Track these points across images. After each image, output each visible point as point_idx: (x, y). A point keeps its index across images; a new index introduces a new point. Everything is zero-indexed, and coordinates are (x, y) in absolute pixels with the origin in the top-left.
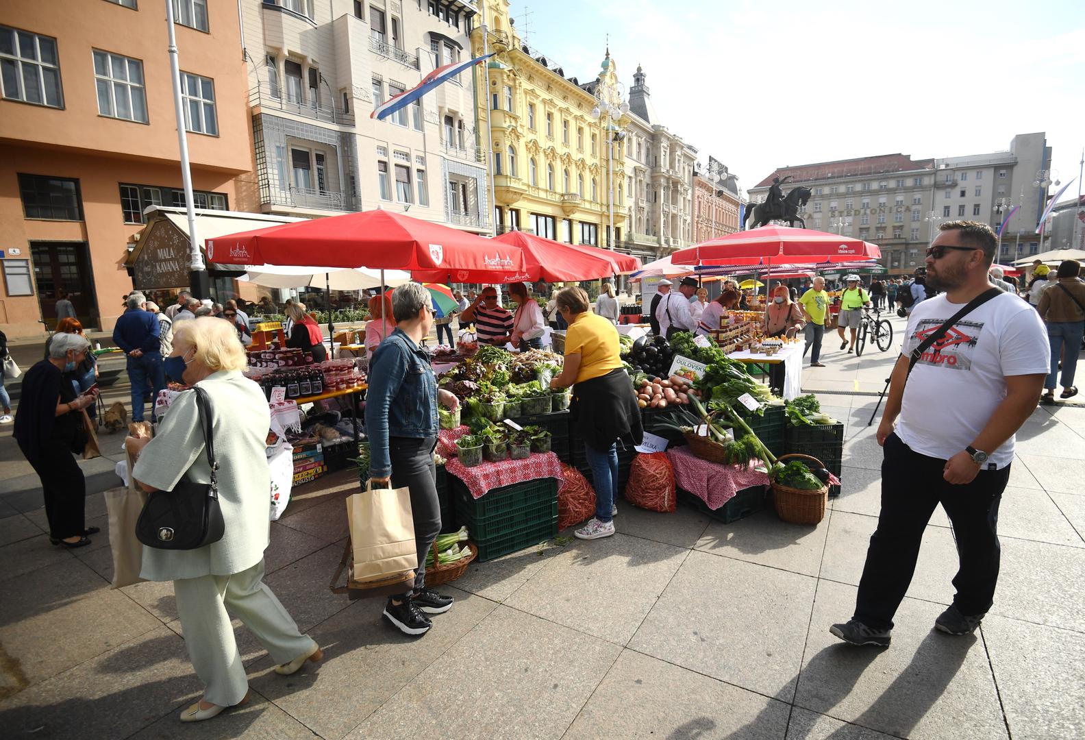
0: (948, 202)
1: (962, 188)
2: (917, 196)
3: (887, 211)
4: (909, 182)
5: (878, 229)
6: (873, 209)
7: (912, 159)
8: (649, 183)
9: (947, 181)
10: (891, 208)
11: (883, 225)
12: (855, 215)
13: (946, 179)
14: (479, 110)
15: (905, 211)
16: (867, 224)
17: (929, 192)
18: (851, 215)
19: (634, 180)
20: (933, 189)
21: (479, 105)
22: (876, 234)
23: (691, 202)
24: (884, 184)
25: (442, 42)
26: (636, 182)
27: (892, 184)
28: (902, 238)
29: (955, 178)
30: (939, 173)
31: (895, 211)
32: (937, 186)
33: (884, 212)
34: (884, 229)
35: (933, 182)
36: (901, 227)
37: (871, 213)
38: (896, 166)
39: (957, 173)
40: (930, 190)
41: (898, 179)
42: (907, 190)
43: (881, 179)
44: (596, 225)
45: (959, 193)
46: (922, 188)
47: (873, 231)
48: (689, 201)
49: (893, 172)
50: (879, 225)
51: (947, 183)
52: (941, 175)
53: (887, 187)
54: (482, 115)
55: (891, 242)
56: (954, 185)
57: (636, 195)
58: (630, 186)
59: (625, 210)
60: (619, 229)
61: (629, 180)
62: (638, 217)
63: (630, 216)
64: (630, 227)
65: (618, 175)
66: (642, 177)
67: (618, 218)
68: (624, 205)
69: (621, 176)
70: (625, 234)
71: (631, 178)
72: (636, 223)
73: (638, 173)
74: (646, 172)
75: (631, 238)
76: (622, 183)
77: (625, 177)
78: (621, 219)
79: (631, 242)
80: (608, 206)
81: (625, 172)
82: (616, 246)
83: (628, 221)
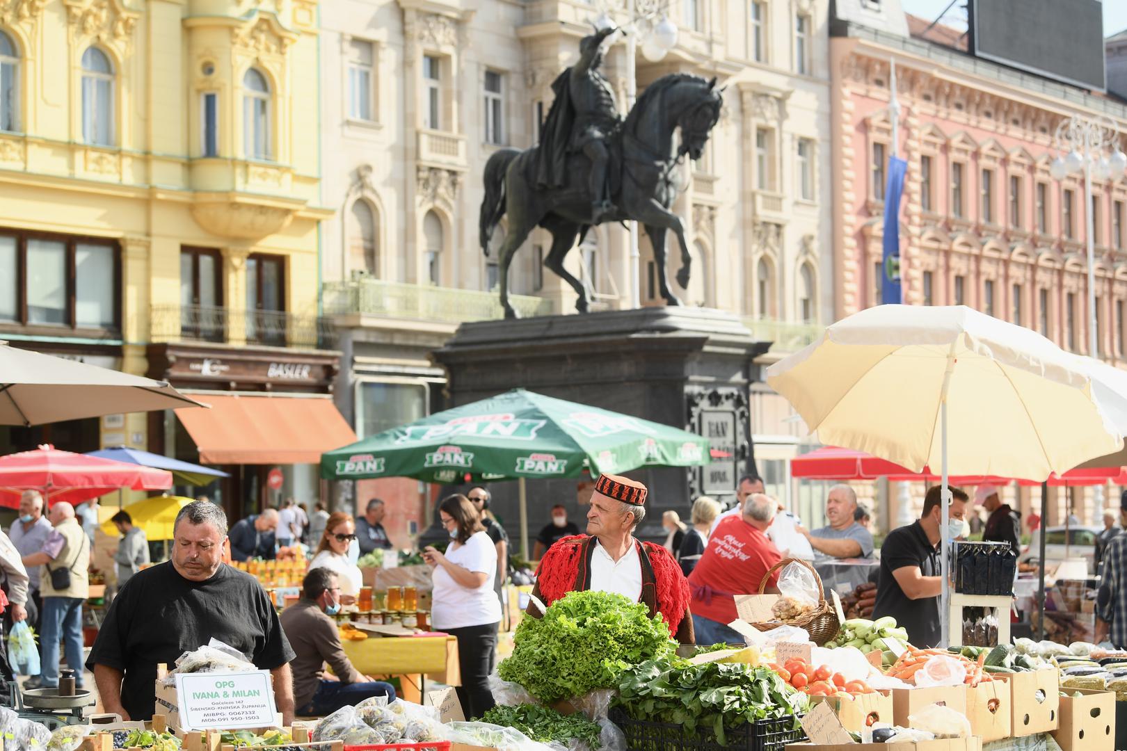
8: (500, 63)
19: (388, 59)
23: (819, 153)
26: (406, 64)
44: (115, 248)
48: (804, 145)
57: (407, 118)
58: (368, 80)
59: (297, 178)
60: (280, 262)
61: (354, 53)
62: (421, 213)
63: (366, 207)
64: (371, 255)
65: (244, 31)
66: (443, 40)
67: (245, 218)
68: (282, 160)
69: (262, 37)
70: (324, 287)
71: (368, 46)
72: (407, 236)
73: (415, 27)
74: (475, 23)
75: (367, 300)
76: (271, 64)
77: (303, 40)
78: (260, 220)
79: (365, 322)
80: (189, 164)
81: (285, 20)
82: (260, 337)
83: (355, 228)
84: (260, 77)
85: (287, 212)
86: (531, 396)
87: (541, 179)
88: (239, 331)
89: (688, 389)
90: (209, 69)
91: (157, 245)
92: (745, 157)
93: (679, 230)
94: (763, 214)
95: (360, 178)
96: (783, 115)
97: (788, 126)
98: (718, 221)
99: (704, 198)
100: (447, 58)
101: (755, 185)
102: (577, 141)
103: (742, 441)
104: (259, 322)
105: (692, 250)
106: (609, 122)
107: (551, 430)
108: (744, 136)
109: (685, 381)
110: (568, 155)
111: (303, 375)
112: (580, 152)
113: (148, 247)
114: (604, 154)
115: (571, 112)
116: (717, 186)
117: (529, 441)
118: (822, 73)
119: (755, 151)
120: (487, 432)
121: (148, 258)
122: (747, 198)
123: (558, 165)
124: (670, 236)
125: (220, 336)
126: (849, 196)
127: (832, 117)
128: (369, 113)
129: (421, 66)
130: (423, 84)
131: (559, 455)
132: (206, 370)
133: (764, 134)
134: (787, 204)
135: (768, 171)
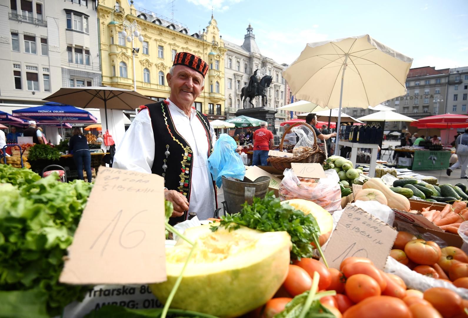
0: (456, 92)
1: (465, 84)
2: (438, 89)
3: (419, 97)
4: (433, 82)
5: (414, 108)
6: (412, 97)
7: (436, 69)
8: (246, 82)
9: (456, 80)
10: (421, 96)
11: (417, 105)
12: (401, 100)
13: (455, 79)
14: (101, 45)
15: (430, 98)
16: (408, 105)
17: (444, 87)
18: (398, 100)
19: (233, 81)
20: (447, 85)
21: (101, 43)
22: (413, 110)
23: (284, 93)
24: (417, 83)
25: (72, 14)
26: (235, 82)
27: (422, 83)
28: (428, 113)
29: (461, 78)
30: (451, 76)
31: (424, 98)
32: (450, 83)
33: (417, 98)
34: (417, 107)
35: (447, 81)
36: (427, 107)
37: (410, 99)
38: (425, 73)
39: (462, 76)
40: (445, 86)
41: (426, 80)
42: (431, 86)
43: (416, 80)
44: (201, 103)
45: (463, 87)
46: (441, 85)
47: (411, 109)
48: (282, 92)
49: (423, 76)
50: (415, 106)
51: (456, 82)
52: (452, 77)
53: (420, 85)
54: (103, 47)
55: (421, 114)
56: (460, 82)
57: (235, 88)
58: (231, 83)
59: (222, 95)
60: (220, 105)
61: (230, 80)
62: (237, 100)
63: (230, 99)
64: (231, 104)
65: (216, 77)
66: (239, 79)
67: (216, 100)
68: (220, 93)
69: (218, 78)
70: (225, 108)
71: (231, 79)
72: (235, 102)
73: (236, 77)
74: (243, 77)
75: (230, 110)
76: (219, 81)
77: (223, 78)
78: (218, 100)
79: (230, 112)
80: (209, 93)
81: (221, 76)
82: (218, 114)
83: (229, 101)
84: (218, 82)
85: (221, 99)
86: (244, 116)
87: (248, 90)
88: (215, 113)
89: (266, 117)
90: (212, 82)
91: (206, 103)
92: (275, 93)
93: (266, 96)
94: (277, 100)
95: (230, 95)
96: (280, 88)
97: (280, 90)
98: (272, 101)
99: (270, 98)
100: (240, 81)
101: (276, 97)
102: (253, 85)
103: (273, 124)
104: (218, 112)
105: (268, 100)
106: (257, 83)
107: (247, 120)
108: (275, 91)
109: (266, 116)
110: (252, 87)
111: (223, 118)
112: (253, 87)
113: (205, 103)
114: (257, 87)
115: (253, 81)
116: (271, 97)
117: (243, 122)
118: (284, 83)
119: (276, 93)
120: (237, 121)
121: (205, 105)
122: (275, 98)
123: (251, 88)
124: (265, 97)
125: (213, 114)
126: (287, 101)
127: (285, 89)
128: (231, 88)
129: (237, 82)
130: (237, 84)
131: (247, 124)
132: (211, 117)
133: (277, 91)
134: (280, 99)
135: (278, 95)
